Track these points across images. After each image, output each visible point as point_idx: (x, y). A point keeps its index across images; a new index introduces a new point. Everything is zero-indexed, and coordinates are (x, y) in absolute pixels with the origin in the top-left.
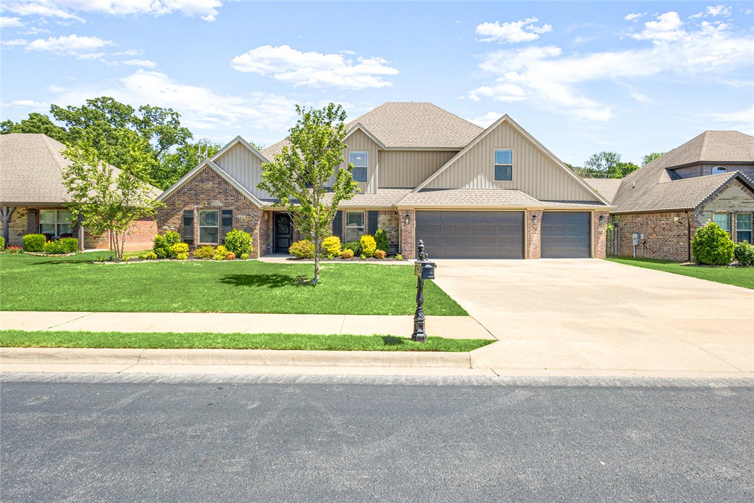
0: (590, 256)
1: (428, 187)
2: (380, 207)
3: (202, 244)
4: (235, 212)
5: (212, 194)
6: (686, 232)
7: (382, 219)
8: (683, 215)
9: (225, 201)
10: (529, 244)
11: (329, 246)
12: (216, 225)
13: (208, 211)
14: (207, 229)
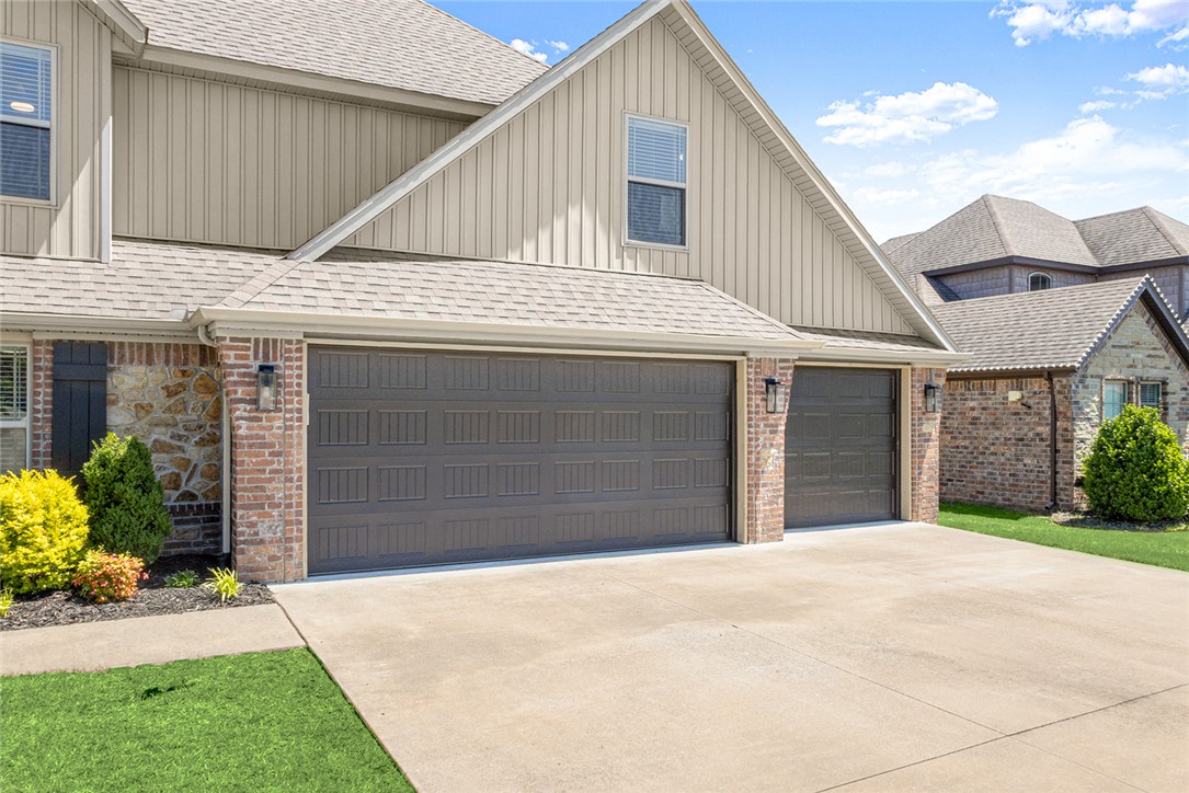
0: (896, 516)
1: (365, 243)
2: (120, 330)
6: (1045, 430)
7: (128, 382)
8: (1038, 385)
10: (755, 486)
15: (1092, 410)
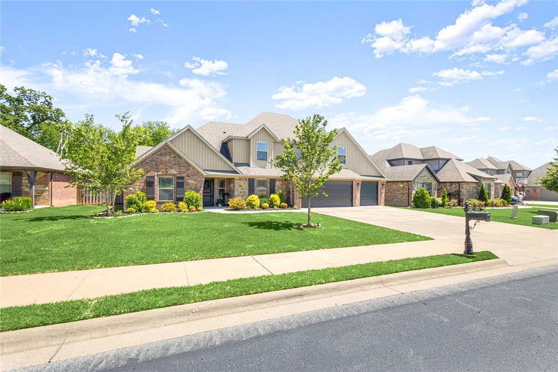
0: (377, 204)
2: (277, 177)
3: (161, 201)
4: (186, 178)
5: (169, 165)
6: (407, 192)
7: (278, 184)
8: (406, 183)
9: (179, 170)
10: (356, 199)
11: (253, 201)
12: (172, 188)
13: (165, 177)
14: (165, 190)
15: (416, 188)
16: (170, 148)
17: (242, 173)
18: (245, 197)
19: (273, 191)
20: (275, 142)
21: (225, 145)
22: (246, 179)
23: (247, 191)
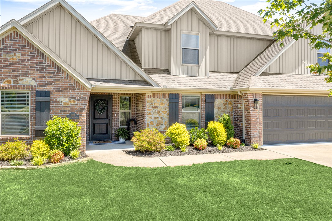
1: (268, 72)
2: (217, 91)
3: (5, 136)
4: (54, 94)
5: (21, 68)
7: (218, 103)
9: (40, 79)
11: (178, 135)
12: (27, 111)
13: (14, 91)
14: (12, 116)
16: (22, 37)
17: (158, 85)
18: (164, 127)
19: (210, 117)
20: (213, 34)
21: (132, 43)
22: (164, 95)
23: (166, 117)
